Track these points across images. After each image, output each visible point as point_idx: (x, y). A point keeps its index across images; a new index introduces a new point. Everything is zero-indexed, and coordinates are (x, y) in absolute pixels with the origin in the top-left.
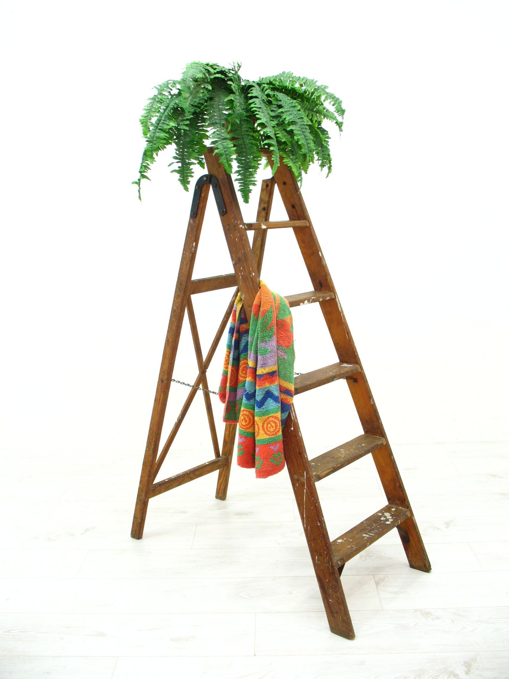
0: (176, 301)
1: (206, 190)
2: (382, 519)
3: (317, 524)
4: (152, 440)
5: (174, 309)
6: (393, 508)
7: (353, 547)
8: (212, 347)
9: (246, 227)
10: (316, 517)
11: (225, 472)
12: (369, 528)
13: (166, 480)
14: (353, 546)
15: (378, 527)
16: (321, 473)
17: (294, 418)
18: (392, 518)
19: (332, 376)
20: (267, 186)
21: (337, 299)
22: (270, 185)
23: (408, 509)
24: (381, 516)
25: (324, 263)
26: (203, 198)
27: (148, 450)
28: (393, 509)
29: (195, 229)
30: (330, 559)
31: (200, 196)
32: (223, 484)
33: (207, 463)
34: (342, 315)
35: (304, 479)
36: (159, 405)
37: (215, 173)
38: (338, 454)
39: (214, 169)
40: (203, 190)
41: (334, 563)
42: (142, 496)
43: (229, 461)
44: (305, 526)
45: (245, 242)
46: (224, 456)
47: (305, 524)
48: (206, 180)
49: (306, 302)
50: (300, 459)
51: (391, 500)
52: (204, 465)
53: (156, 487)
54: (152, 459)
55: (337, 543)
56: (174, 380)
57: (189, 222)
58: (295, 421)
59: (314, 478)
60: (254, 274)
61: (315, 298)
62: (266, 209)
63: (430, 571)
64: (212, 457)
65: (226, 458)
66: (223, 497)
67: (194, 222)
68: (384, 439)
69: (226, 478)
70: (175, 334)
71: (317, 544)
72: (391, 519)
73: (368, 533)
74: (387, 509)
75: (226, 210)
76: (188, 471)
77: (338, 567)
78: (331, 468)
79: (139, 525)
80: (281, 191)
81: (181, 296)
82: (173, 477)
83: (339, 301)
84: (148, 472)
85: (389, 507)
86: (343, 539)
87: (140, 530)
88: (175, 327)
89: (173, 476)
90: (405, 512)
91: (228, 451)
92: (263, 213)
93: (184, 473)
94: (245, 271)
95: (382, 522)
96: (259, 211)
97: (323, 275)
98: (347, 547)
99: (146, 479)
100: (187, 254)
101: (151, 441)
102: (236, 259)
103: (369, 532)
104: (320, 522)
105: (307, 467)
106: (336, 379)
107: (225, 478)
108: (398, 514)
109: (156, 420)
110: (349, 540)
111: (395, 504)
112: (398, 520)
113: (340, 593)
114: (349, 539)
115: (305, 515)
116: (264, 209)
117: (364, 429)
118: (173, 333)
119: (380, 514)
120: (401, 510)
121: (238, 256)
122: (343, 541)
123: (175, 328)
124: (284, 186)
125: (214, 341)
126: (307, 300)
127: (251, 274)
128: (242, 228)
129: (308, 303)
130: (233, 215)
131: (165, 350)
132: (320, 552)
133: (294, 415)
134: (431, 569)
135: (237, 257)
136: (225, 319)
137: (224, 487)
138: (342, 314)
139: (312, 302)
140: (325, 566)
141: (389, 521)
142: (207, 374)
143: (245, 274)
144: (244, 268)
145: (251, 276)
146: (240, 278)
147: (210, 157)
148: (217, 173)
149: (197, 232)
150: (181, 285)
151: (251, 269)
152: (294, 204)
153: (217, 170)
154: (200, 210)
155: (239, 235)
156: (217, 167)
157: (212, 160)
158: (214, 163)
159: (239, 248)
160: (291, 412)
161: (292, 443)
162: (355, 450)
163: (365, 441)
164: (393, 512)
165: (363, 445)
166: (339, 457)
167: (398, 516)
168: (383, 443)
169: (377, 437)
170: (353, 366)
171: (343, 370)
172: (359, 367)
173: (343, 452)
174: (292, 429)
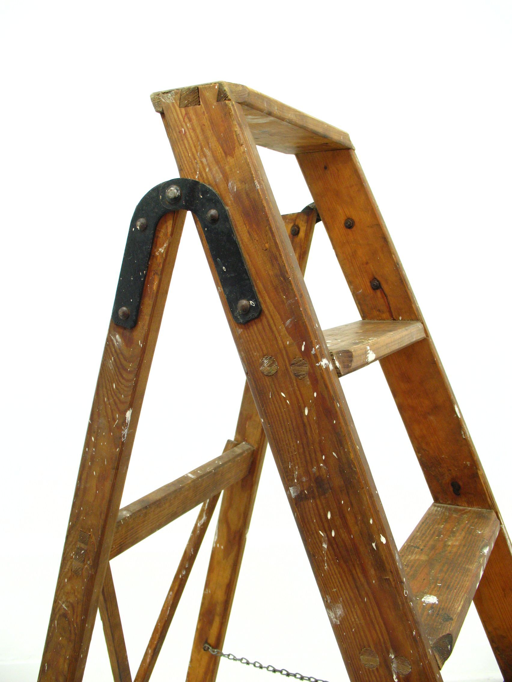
1: (172, 234)
5: (63, 611)
9: (337, 364)
26: (160, 260)
29: (130, 366)
31: (150, 254)
37: (210, 175)
39: (204, 160)
40: (161, 235)
48: (177, 199)
57: (109, 340)
67: (129, 342)
75: (258, 304)
81: (85, 573)
88: (67, 662)
94: (345, 525)
97: (466, 466)
100: (103, 444)
102: (304, 479)
121: (315, 469)
123: (66, 666)
127: (371, 538)
128: (327, 368)
130: (288, 321)
135: (307, 473)
136: (184, 573)
143: (344, 535)
144: (343, 517)
145: (374, 545)
146: (325, 546)
147: (190, 120)
148: (219, 177)
149: (137, 375)
150: (83, 542)
151: (371, 522)
152: (378, 281)
153: (217, 162)
154: (148, 302)
155: (315, 394)
156: (220, 150)
157: (198, 130)
158: (206, 139)
159: (320, 442)
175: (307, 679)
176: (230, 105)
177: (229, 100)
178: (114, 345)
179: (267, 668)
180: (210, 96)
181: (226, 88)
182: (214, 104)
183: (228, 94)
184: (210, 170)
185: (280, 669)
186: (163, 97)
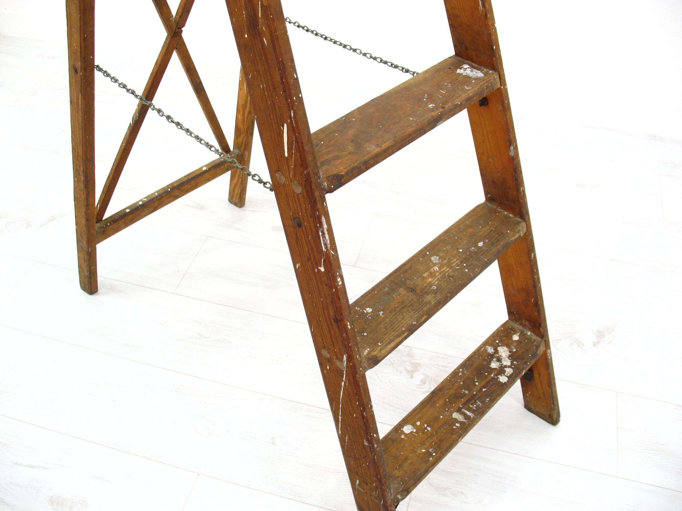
2: (494, 365)
3: (363, 442)
4: (80, 168)
6: (515, 333)
10: (362, 432)
11: (240, 173)
12: (467, 392)
13: (128, 211)
14: (431, 450)
15: (484, 390)
16: (380, 350)
17: (326, 248)
18: (512, 363)
19: (433, 117)
23: (542, 338)
24: (491, 357)
27: (77, 181)
28: (516, 338)
30: (383, 495)
32: (238, 186)
33: (205, 168)
35: (342, 366)
38: (425, 275)
41: (388, 502)
43: (246, 159)
46: (237, 152)
47: (340, 430)
51: (514, 316)
52: (199, 172)
53: (107, 225)
55: (403, 437)
56: (100, 70)
58: (327, 254)
59: (365, 364)
63: (556, 425)
65: (240, 153)
66: (239, 203)
68: (524, 224)
69: (242, 180)
71: (361, 467)
72: (509, 367)
73: (463, 410)
74: (504, 334)
76: (168, 186)
77: (396, 504)
78: (403, 332)
79: (88, 279)
82: (141, 203)
85: (508, 328)
86: (414, 425)
87: (91, 285)
89: (141, 200)
90: (538, 347)
91: (244, 143)
93: (162, 192)
95: (492, 375)
98: (419, 451)
103: (466, 404)
105: (350, 347)
106: (442, 122)
107: (240, 180)
108: (522, 353)
110: (426, 428)
111: (522, 325)
112: (523, 371)
114: (426, 425)
115: (340, 417)
119: (490, 350)
120: (529, 339)
122: (415, 431)
133: (329, 242)
134: (559, 423)
137: (240, 191)
140: (372, 500)
141: (506, 374)
160: (320, 234)
161: (320, 293)
162: (462, 262)
163: (485, 229)
164: (515, 344)
165: (481, 244)
166: (426, 287)
167: (522, 359)
168: (520, 236)
169: (510, 217)
170: (486, 74)
171: (460, 93)
172: (497, 77)
173: (436, 268)
174: (322, 269)
175: (320, 35)
179: (294, 23)
185: (303, 26)
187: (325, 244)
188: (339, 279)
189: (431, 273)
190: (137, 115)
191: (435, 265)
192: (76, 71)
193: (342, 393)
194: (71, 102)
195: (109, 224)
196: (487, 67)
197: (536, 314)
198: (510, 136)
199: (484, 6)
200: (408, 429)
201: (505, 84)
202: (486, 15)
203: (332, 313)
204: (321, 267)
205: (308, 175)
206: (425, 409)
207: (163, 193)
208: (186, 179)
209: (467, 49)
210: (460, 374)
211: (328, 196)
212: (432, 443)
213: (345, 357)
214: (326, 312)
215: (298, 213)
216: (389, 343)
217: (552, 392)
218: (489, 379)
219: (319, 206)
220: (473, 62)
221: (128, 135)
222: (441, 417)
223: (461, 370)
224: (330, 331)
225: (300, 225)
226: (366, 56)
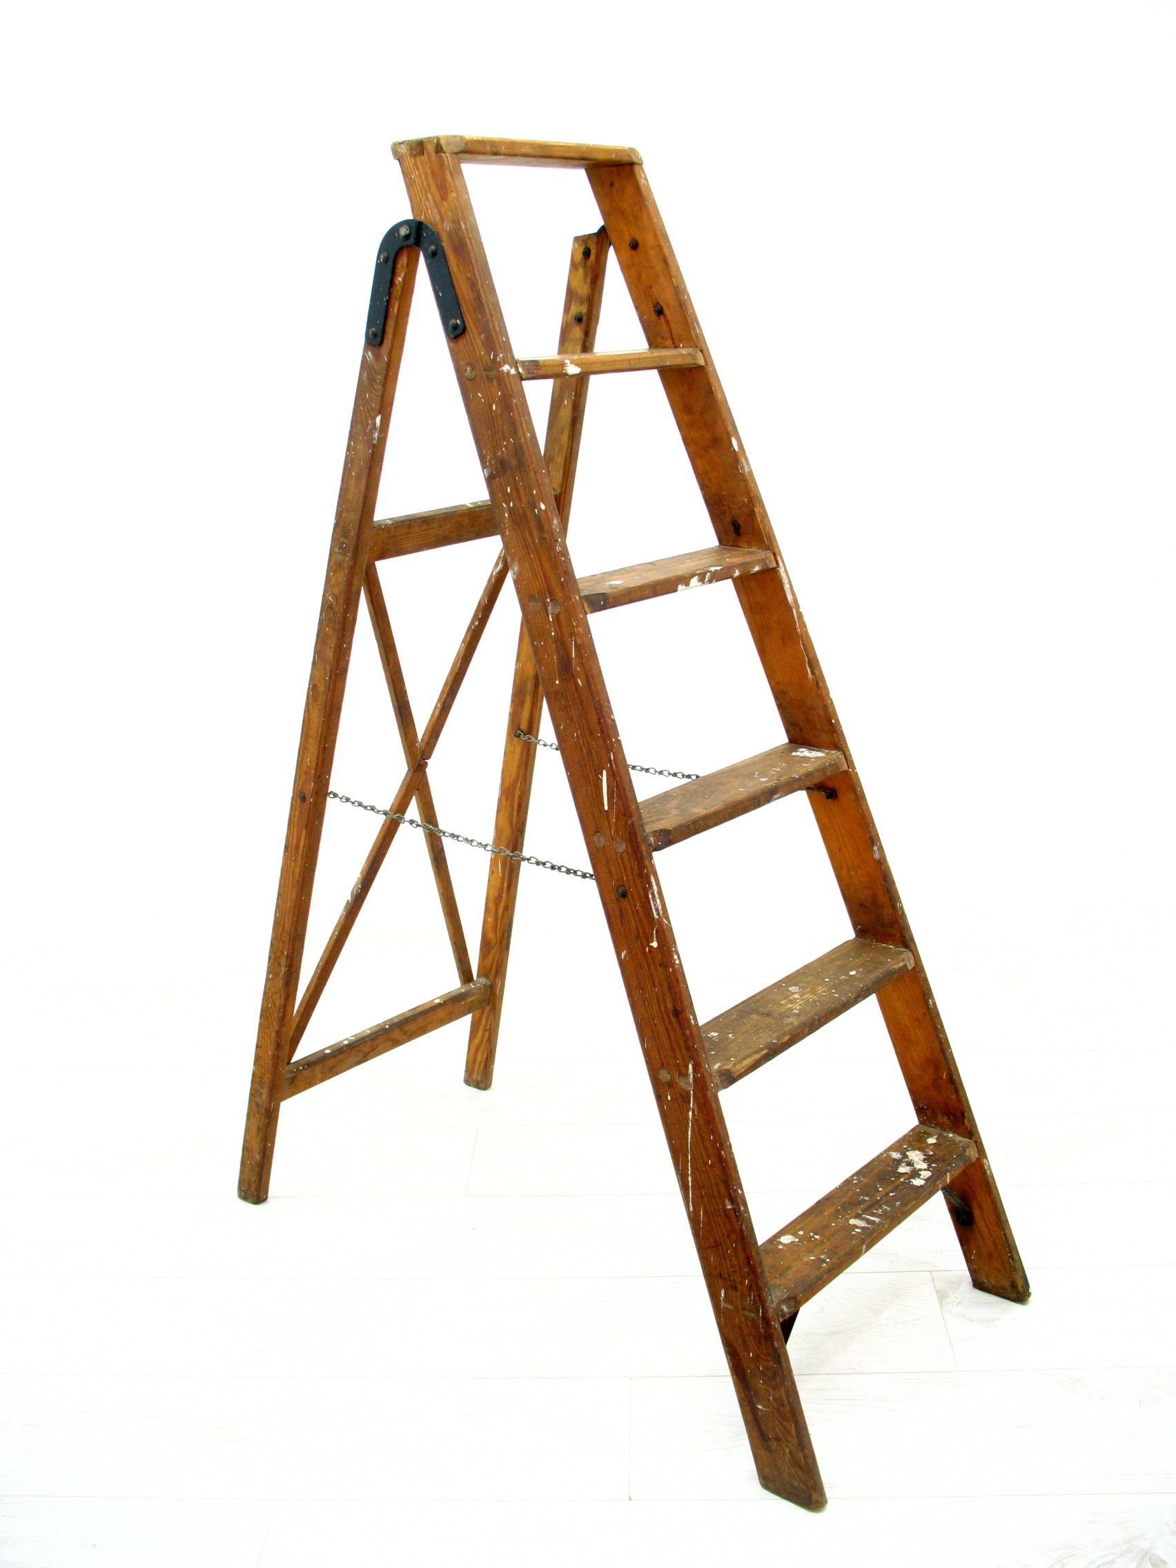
0: (333, 580)
1: (407, 266)
2: (903, 1169)
3: (724, 1206)
4: (282, 953)
5: (329, 603)
6: (930, 1135)
7: (824, 1261)
8: (443, 700)
9: (521, 370)
10: (722, 1187)
11: (487, 1022)
12: (867, 1198)
13: (328, 1051)
14: (822, 1257)
15: (891, 1194)
16: (735, 1065)
17: (658, 914)
18: (929, 1166)
19: (766, 787)
20: (587, 253)
21: (782, 570)
22: (593, 252)
23: (971, 1139)
24: (898, 1162)
25: (746, 470)
26: (399, 287)
27: (273, 979)
28: (932, 1141)
29: (379, 378)
30: (761, 1299)
31: (392, 283)
32: (482, 1049)
33: (437, 1001)
34: (795, 614)
35: (688, 1083)
36: (295, 861)
37: (431, 216)
38: (783, 1002)
39: (427, 204)
40: (399, 266)
41: (770, 1311)
42: (261, 1094)
43: (498, 994)
44: (691, 1209)
45: (519, 414)
46: (483, 980)
47: (691, 1203)
48: (407, 237)
49: (694, 581)
50: (677, 1027)
51: (926, 1114)
52: (429, 1006)
53: (298, 1069)
54: (282, 1001)
55: (780, 1247)
56: (335, 795)
57: (364, 357)
58: (660, 923)
59: (717, 1080)
60: (543, 507)
61: (719, 568)
62: (585, 319)
63: (1027, 1300)
64: (451, 982)
65: (489, 983)
66: (483, 1081)
67: (377, 357)
68: (910, 954)
69: (490, 1034)
70: (331, 671)
71: (725, 1259)
72: (925, 1170)
73: (863, 1216)
74: (914, 1140)
75: (463, 322)
76: (386, 1022)
77: (781, 1320)
78: (762, 1049)
79: (257, 1169)
80: (626, 268)
81: (346, 565)
82: (346, 1042)
83: (787, 574)
84: (274, 1035)
85: (920, 1132)
86: (795, 1234)
87: (260, 1181)
88: (333, 650)
89: (347, 1039)
90: (964, 1149)
91: (494, 965)
92: (577, 332)
93: (376, 1029)
94: (520, 498)
95: (902, 1180)
96: (567, 324)
97: (743, 503)
98: (806, 1259)
99: (270, 1053)
100: (360, 447)
101: (279, 954)
102: (493, 462)
103: (866, 1210)
104: (733, 1201)
105: (696, 1050)
106: (778, 795)
107: (487, 1033)
108: (944, 1155)
109: (291, 901)
110: (813, 1237)
111: (937, 1125)
112: (946, 1174)
113: (787, 1392)
114: (812, 1234)
115: (690, 1179)
116: (579, 320)
117: (855, 925)
118: (328, 668)
119: (896, 1155)
120: (952, 1141)
121: (500, 453)
122: (797, 1240)
123: (332, 654)
124: (634, 252)
125: (446, 683)
126: (697, 577)
127: (534, 505)
128: (508, 373)
129: (700, 583)
130: (482, 336)
131: (309, 714)
132: (730, 1280)
133: (660, 909)
134: (1029, 1295)
135: (495, 457)
136: (477, 624)
137: (485, 1056)
138: (794, 611)
139: (710, 581)
140: (746, 1318)
141: (921, 1177)
142: (429, 770)
143: (518, 505)
144: (517, 490)
145: (536, 511)
146: (506, 515)
147: (418, 168)
148: (437, 217)
149: (384, 385)
150: (345, 537)
151: (535, 492)
152: (661, 306)
153: (436, 206)
154: (391, 324)
155: (500, 393)
156: (438, 196)
157: (423, 178)
158: (429, 185)
159: (503, 432)
160: (650, 896)
161: (653, 983)
162: (830, 989)
163: (857, 961)
164: (932, 1147)
165: (853, 973)
166: (785, 1012)
167: (944, 1161)
168: (905, 966)
169: (890, 948)
170: (827, 754)
171: (798, 769)
172: (842, 757)
173: (796, 996)
174: (655, 944)
176: (445, 158)
177: (444, 152)
178: (367, 360)
180: (430, 148)
181: (442, 142)
182: (434, 155)
183: (444, 147)
184: (432, 212)
186: (399, 147)
187: (657, 910)
188: (675, 957)
189: (790, 1000)
190: (360, 886)
191: (795, 993)
192: (303, 799)
193: (689, 1133)
194: (286, 848)
195: (301, 1068)
196: (828, 748)
197: (954, 1097)
198: (870, 833)
199: (813, 673)
200: (786, 1239)
201: (854, 768)
202: (817, 684)
203: (670, 1006)
204: (652, 942)
205: (633, 825)
206: (809, 1218)
207: (378, 1031)
208: (410, 1014)
209: (801, 730)
210: (855, 1182)
211: (655, 854)
212: (823, 1250)
213: (690, 1067)
214: (662, 1006)
215: (622, 878)
216: (745, 1058)
217: (1005, 1234)
218: (897, 1183)
219: (647, 862)
220: (812, 746)
221: (343, 918)
222: (833, 1224)
223: (855, 1178)
224: (669, 1037)
225: (624, 895)
226: (676, 776)
